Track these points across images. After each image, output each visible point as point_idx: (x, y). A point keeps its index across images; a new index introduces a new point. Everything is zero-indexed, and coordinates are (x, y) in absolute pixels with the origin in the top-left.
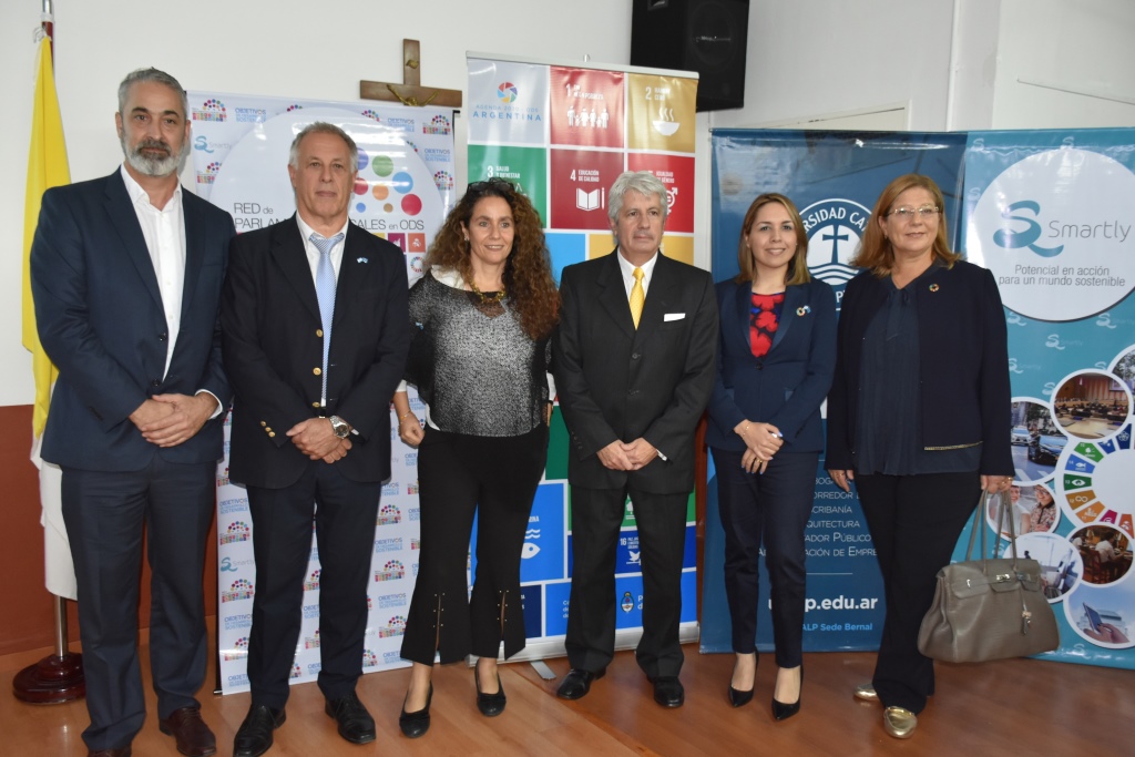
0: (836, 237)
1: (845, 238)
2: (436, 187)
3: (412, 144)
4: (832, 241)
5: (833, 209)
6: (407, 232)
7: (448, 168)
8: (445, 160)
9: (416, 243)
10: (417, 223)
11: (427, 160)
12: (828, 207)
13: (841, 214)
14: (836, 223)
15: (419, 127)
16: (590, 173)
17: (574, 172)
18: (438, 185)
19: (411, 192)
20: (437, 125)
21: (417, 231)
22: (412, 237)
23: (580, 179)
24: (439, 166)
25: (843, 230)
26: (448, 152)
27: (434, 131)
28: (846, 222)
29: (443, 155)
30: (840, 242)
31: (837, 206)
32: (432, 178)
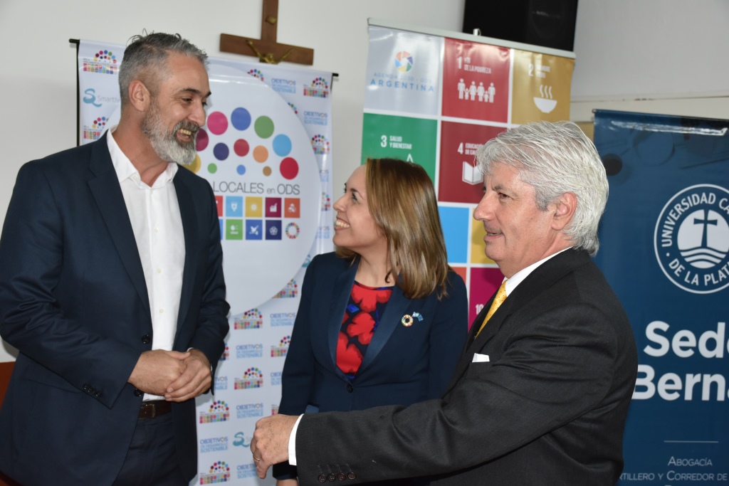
0: (706, 222)
1: (715, 222)
2: (312, 151)
3: (292, 106)
4: (701, 226)
5: (704, 195)
6: (283, 197)
7: (327, 132)
8: (321, 123)
9: (292, 209)
10: (293, 188)
11: (305, 122)
12: (699, 191)
13: (710, 199)
14: (706, 208)
15: (300, 89)
16: (476, 146)
17: (461, 145)
18: (315, 149)
19: (290, 155)
20: (317, 88)
21: (292, 196)
22: (288, 201)
23: (467, 152)
24: (317, 129)
25: (713, 215)
26: (326, 115)
27: (314, 93)
28: (715, 208)
29: (319, 118)
30: (710, 226)
31: (708, 191)
32: (309, 141)
